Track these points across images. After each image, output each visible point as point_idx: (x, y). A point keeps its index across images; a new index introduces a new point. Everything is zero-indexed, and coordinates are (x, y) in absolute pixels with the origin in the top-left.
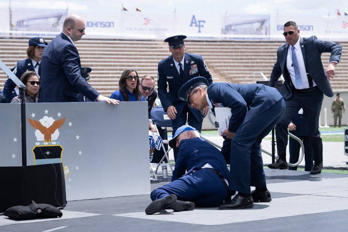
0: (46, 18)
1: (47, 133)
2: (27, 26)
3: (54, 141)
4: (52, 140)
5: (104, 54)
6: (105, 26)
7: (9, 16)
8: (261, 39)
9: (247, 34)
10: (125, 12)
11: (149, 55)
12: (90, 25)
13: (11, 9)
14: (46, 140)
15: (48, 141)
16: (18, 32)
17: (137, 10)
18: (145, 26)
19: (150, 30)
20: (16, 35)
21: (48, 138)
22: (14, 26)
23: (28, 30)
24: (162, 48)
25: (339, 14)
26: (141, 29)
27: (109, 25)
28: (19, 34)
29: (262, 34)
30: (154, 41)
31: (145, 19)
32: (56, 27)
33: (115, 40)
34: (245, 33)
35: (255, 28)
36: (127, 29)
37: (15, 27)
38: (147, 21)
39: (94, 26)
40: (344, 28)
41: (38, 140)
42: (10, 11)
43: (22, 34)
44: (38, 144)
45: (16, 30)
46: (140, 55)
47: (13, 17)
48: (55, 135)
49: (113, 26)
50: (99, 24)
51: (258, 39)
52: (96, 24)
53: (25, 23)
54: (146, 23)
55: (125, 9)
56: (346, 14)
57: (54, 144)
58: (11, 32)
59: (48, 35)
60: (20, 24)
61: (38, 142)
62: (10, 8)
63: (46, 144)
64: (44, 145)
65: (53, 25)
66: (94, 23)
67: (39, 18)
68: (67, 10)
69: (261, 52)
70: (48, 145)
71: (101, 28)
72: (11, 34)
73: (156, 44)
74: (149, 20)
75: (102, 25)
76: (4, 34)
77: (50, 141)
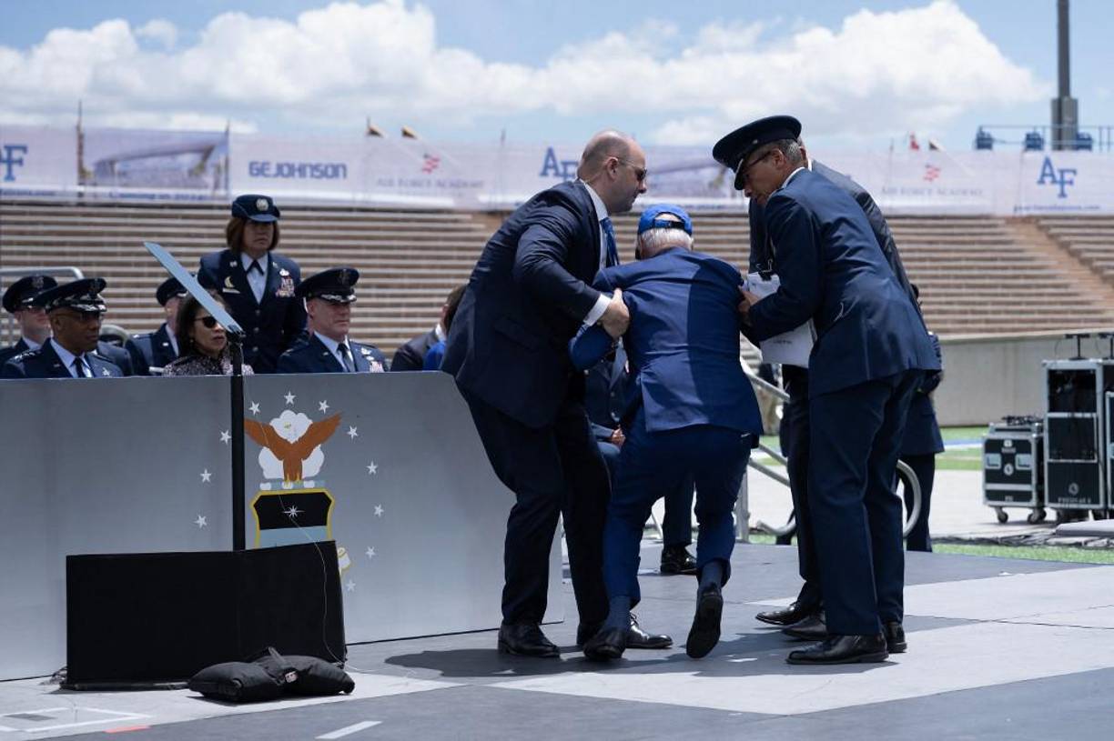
0: (173, 153)
1: (292, 456)
2: (123, 174)
3: (308, 479)
4: (303, 477)
5: (322, 247)
6: (324, 174)
7: (75, 149)
8: (719, 207)
9: (685, 195)
10: (374, 138)
11: (438, 248)
12: (286, 170)
13: (82, 131)
14: (288, 476)
15: (293, 479)
16: (100, 190)
17: (406, 134)
18: (426, 176)
19: (440, 184)
20: (95, 195)
21: (293, 471)
22: (89, 173)
23: (125, 185)
24: (469, 230)
25: (914, 146)
26: (415, 184)
27: (334, 171)
28: (103, 195)
29: (724, 196)
30: (449, 211)
31: (426, 156)
32: (197, 175)
33: (350, 210)
34: (680, 192)
35: (706, 182)
36: (380, 182)
37: (92, 176)
38: (432, 163)
39: (297, 174)
40: (927, 182)
41: (267, 475)
42: (81, 137)
43: (111, 195)
44: (266, 488)
45: (95, 185)
46: (415, 248)
47: (87, 149)
48: (313, 463)
49: (345, 175)
50: (308, 170)
51: (713, 207)
52: (302, 170)
53: (117, 167)
54: (429, 167)
55: (373, 133)
56: (932, 147)
57: (309, 487)
58: (81, 189)
59: (178, 197)
60: (106, 168)
61: (266, 481)
62: (78, 128)
63: (289, 487)
64: (282, 489)
65: (191, 172)
66: (297, 166)
67: (152, 154)
68: (227, 133)
69: (721, 242)
70: (294, 489)
71: (314, 180)
72: (81, 195)
73: (456, 221)
74: (436, 160)
75: (317, 174)
76: (64, 193)
77: (298, 480)
